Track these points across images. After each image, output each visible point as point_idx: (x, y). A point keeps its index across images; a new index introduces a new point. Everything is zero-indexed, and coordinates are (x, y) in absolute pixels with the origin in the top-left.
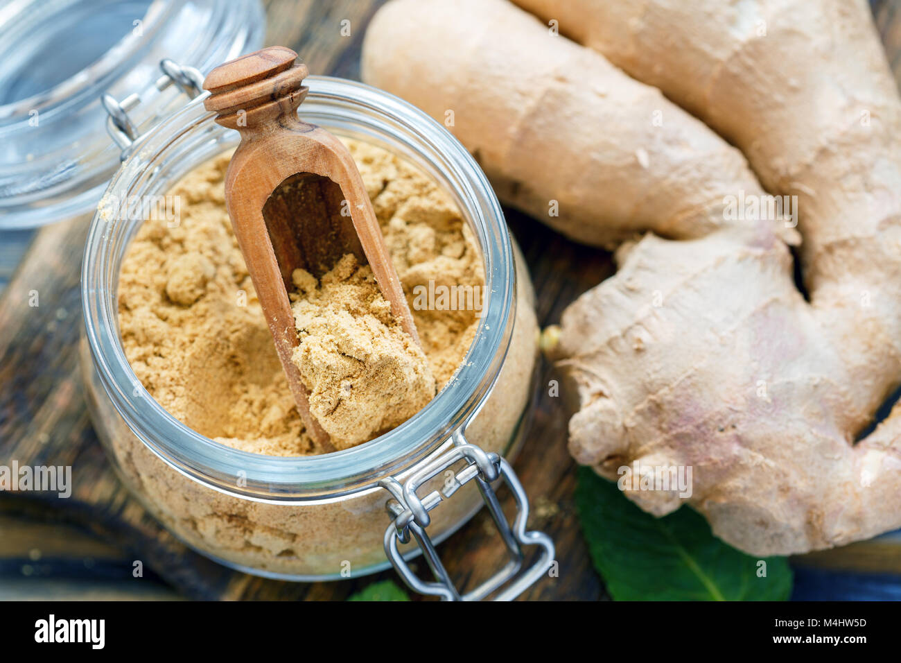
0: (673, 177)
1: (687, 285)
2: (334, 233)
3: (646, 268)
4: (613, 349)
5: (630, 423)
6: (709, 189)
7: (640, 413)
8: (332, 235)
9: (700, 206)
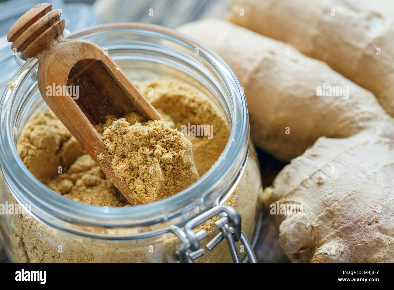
0: (337, 103)
1: (346, 152)
2: (106, 100)
3: (323, 147)
4: (304, 186)
5: (314, 224)
6: (357, 108)
7: (321, 218)
8: (105, 102)
9: (352, 118)
